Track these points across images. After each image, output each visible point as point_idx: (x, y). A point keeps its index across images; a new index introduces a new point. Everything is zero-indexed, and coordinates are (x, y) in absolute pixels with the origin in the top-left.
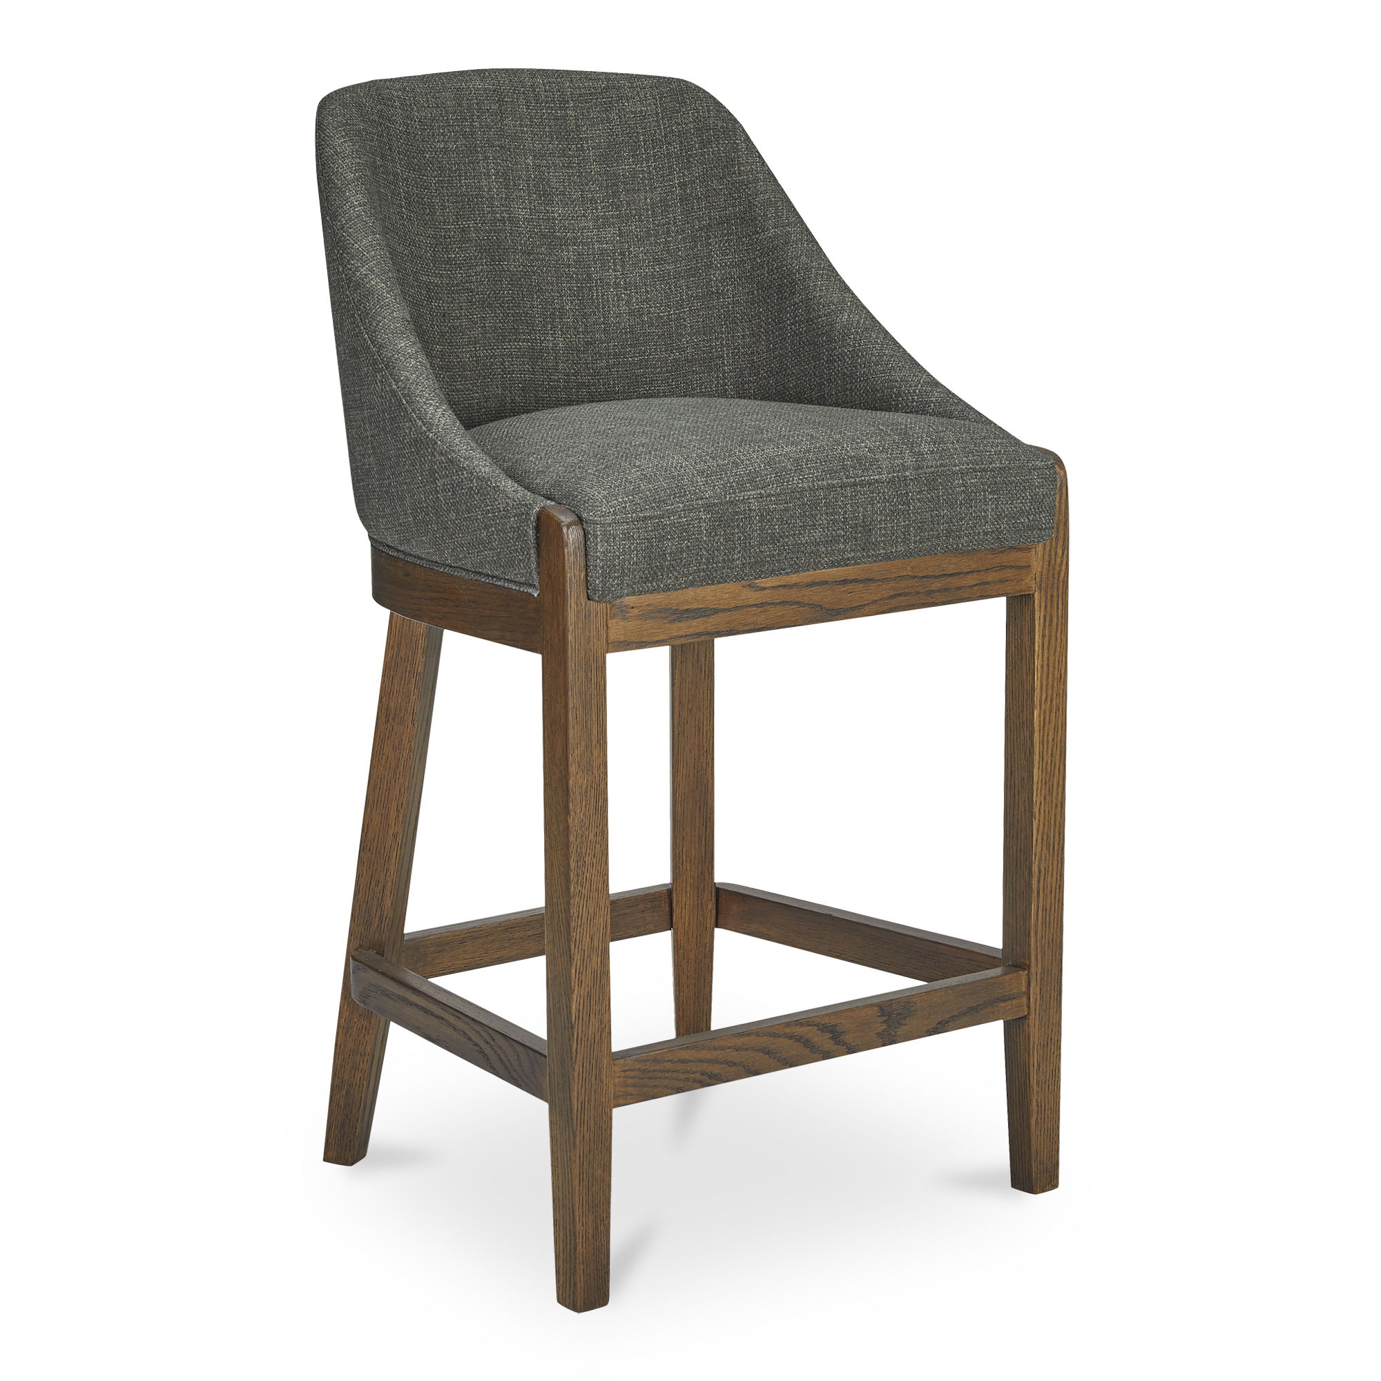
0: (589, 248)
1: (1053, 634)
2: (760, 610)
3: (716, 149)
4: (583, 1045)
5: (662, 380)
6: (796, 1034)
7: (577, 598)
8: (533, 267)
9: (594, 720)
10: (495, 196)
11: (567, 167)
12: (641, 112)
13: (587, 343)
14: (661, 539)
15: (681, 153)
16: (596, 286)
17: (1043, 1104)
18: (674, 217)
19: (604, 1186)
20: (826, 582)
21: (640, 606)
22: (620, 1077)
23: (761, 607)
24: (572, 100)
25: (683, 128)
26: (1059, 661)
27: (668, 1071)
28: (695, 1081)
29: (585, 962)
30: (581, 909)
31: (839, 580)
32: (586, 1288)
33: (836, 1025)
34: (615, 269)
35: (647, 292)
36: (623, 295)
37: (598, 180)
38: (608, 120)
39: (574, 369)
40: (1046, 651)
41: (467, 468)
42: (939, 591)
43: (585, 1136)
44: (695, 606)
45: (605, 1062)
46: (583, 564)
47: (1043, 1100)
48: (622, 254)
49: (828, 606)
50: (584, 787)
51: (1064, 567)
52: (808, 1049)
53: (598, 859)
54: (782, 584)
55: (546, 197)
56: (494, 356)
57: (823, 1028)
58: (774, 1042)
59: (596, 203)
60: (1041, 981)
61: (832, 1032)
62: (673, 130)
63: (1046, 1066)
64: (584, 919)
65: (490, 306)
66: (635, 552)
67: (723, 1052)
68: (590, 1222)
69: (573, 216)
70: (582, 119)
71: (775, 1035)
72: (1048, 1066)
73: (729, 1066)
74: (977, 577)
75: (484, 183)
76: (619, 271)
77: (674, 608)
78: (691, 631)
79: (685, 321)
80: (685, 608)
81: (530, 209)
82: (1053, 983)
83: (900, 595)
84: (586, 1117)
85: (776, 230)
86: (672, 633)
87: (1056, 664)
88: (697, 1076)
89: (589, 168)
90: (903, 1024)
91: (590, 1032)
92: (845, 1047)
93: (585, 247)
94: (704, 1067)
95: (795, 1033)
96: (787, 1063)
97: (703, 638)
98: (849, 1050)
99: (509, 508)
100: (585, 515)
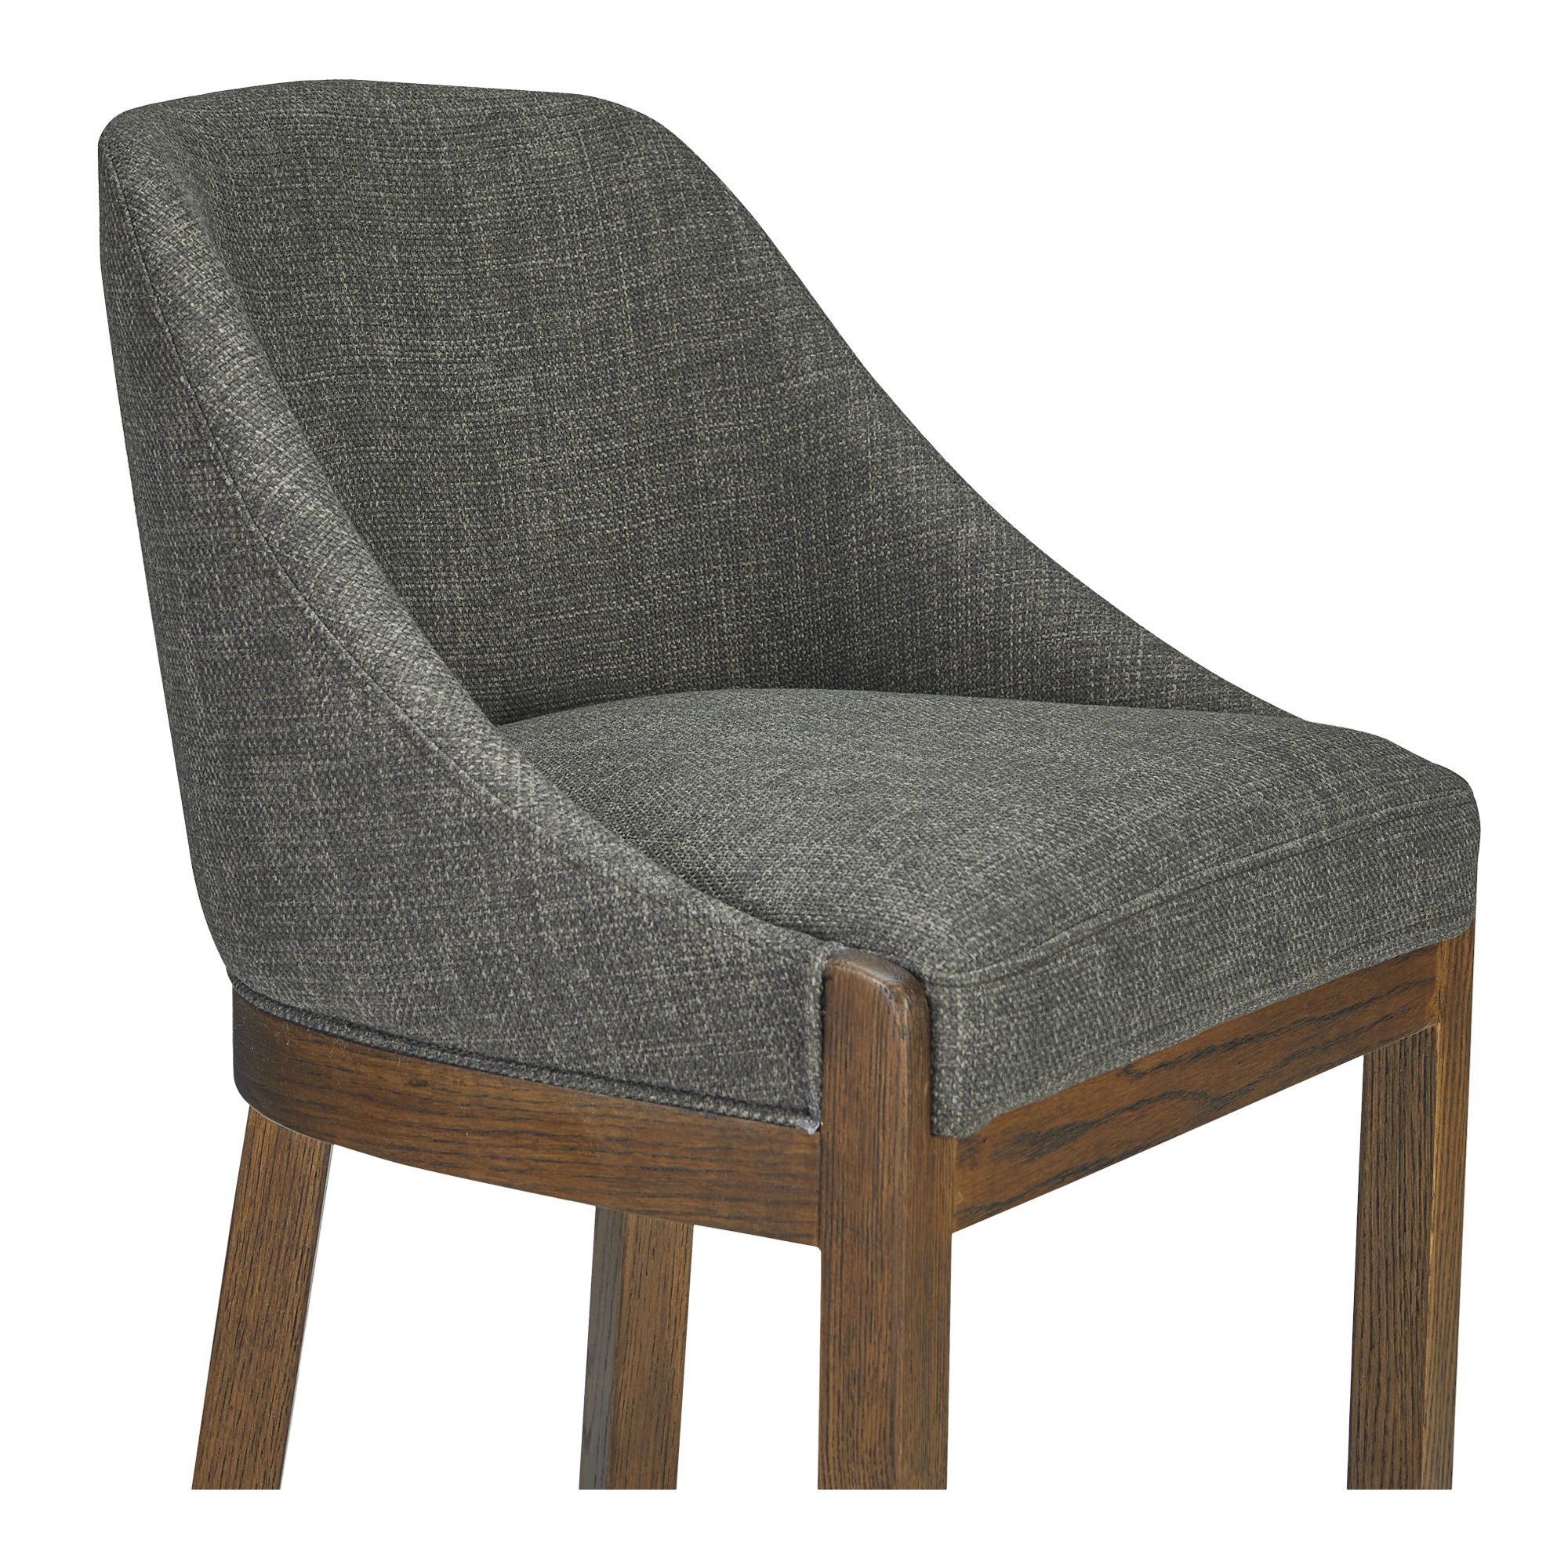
0: (490, 415)
3: (694, 227)
5: (613, 652)
8: (413, 452)
10: (351, 322)
12: (555, 159)
13: (497, 592)
15: (630, 235)
16: (504, 484)
18: (623, 352)
23: (1137, 1109)
24: (446, 139)
25: (630, 188)
34: (531, 452)
35: (584, 491)
36: (546, 500)
37: (497, 288)
38: (505, 177)
39: (480, 642)
41: (621, 880)
44: (1060, 1122)
48: (541, 422)
54: (1163, 1061)
55: (422, 321)
59: (496, 330)
62: (612, 192)
69: (464, 356)
70: (464, 174)
76: (537, 455)
77: (1034, 1131)
79: (649, 542)
81: (401, 344)
85: (821, 373)
89: (481, 266)
93: (484, 413)
99: (744, 960)
100: (926, 970)
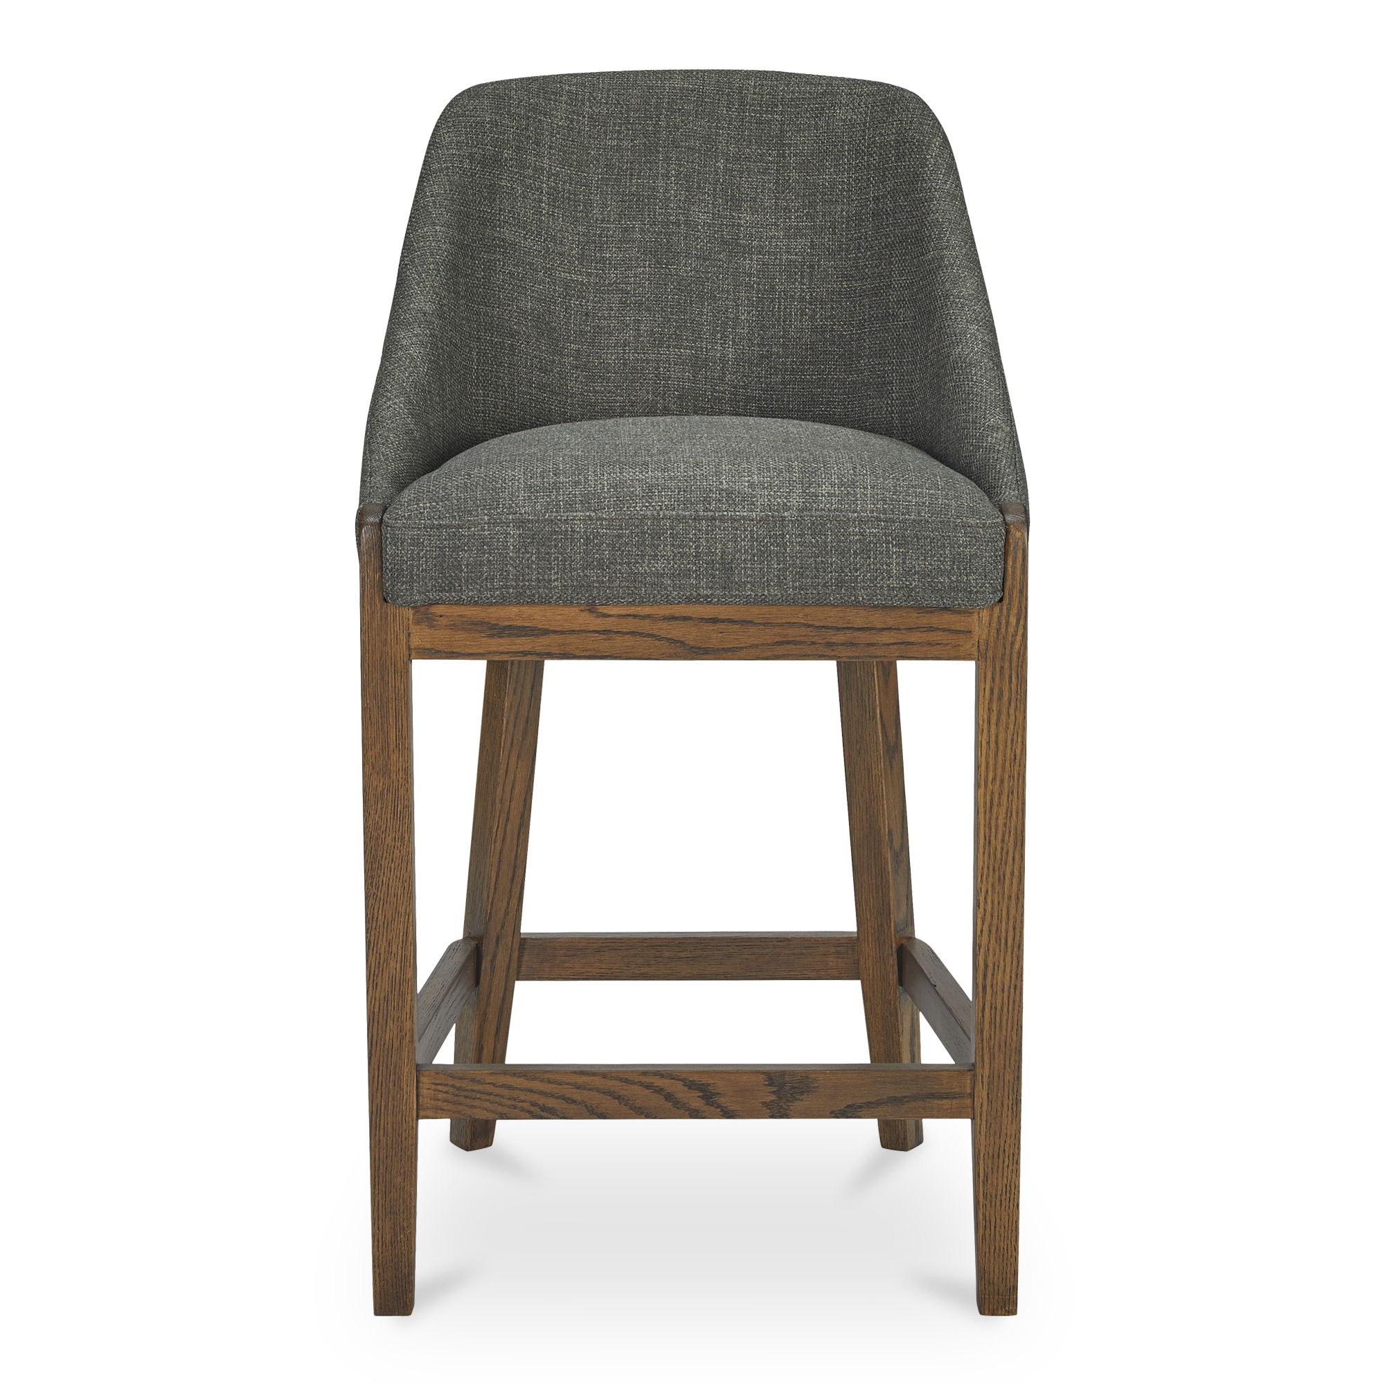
0: (776, 258)
1: (1004, 710)
2: (604, 637)
4: (378, 1049)
6: (655, 1084)
7: (371, 598)
9: (391, 723)
11: (763, 172)
13: (762, 356)
14: (456, 549)
17: (993, 1220)
19: (403, 1194)
20: (689, 618)
21: (451, 616)
22: (428, 1089)
23: (603, 634)
26: (1012, 740)
27: (490, 1094)
28: (522, 1110)
29: (381, 966)
30: (376, 911)
31: (706, 617)
32: (382, 1293)
33: (709, 1085)
35: (833, 308)
36: (807, 310)
39: (744, 382)
40: (993, 727)
42: (843, 644)
43: (381, 1141)
44: (519, 623)
45: (406, 1070)
46: (377, 565)
47: (992, 1214)
49: (692, 643)
50: (380, 789)
51: (1019, 638)
52: (671, 1104)
53: (397, 863)
54: (632, 613)
55: (735, 203)
56: (648, 361)
57: (691, 1085)
58: (626, 1088)
59: (790, 211)
60: (988, 1085)
61: (701, 1090)
63: (997, 1178)
64: (380, 922)
65: (649, 309)
66: (424, 559)
67: (560, 1087)
68: (388, 1228)
70: (788, 125)
71: (627, 1081)
72: (1000, 1179)
73: (567, 1103)
74: (896, 635)
75: (660, 183)
76: (805, 284)
77: (493, 623)
78: (514, 648)
79: (865, 342)
80: (507, 623)
81: (713, 214)
82: (1006, 1089)
83: (789, 643)
84: (382, 1121)
86: (490, 647)
87: (1009, 742)
88: (525, 1105)
89: (788, 176)
90: (799, 1099)
91: (387, 1037)
92: (719, 1110)
94: (535, 1097)
95: (653, 1083)
96: (642, 1113)
97: (529, 658)
98: (725, 1114)
